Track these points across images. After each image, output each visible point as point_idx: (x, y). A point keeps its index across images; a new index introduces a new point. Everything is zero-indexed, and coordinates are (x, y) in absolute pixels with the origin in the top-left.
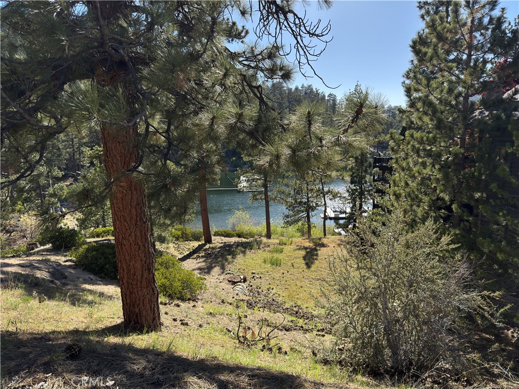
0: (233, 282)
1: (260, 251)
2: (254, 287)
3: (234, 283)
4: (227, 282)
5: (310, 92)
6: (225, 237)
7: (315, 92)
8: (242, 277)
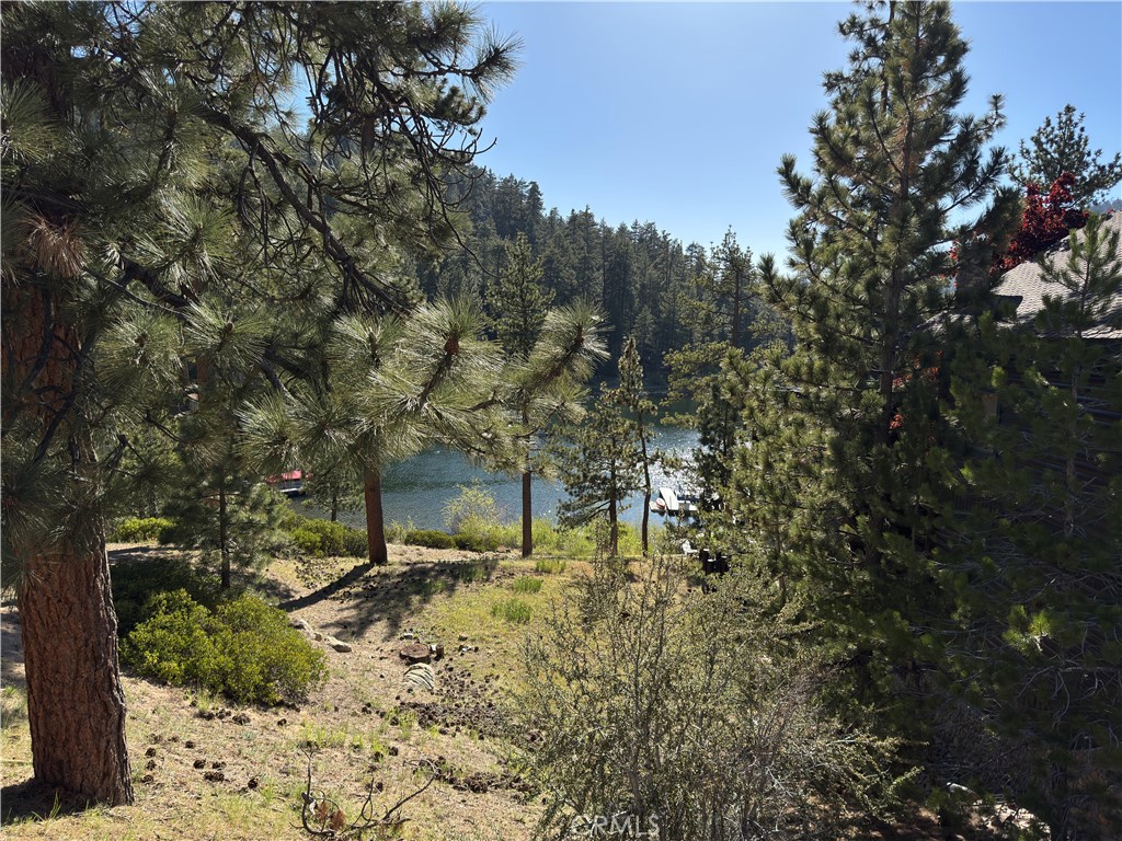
0: (411, 659)
1: (488, 587)
2: (457, 671)
3: (411, 661)
4: (397, 658)
5: (651, 238)
6: (429, 547)
7: (662, 239)
8: (434, 647)
